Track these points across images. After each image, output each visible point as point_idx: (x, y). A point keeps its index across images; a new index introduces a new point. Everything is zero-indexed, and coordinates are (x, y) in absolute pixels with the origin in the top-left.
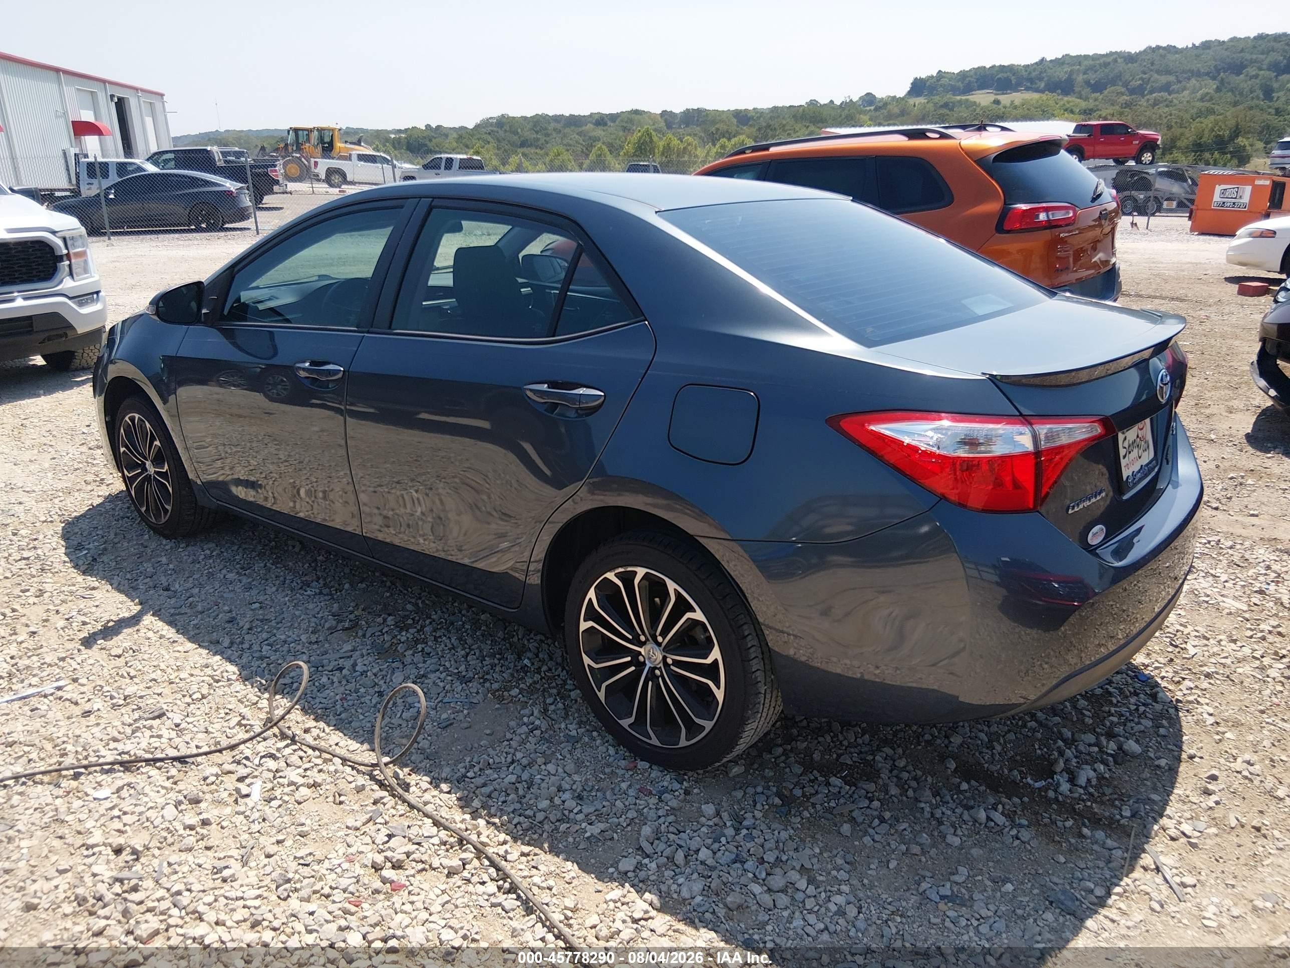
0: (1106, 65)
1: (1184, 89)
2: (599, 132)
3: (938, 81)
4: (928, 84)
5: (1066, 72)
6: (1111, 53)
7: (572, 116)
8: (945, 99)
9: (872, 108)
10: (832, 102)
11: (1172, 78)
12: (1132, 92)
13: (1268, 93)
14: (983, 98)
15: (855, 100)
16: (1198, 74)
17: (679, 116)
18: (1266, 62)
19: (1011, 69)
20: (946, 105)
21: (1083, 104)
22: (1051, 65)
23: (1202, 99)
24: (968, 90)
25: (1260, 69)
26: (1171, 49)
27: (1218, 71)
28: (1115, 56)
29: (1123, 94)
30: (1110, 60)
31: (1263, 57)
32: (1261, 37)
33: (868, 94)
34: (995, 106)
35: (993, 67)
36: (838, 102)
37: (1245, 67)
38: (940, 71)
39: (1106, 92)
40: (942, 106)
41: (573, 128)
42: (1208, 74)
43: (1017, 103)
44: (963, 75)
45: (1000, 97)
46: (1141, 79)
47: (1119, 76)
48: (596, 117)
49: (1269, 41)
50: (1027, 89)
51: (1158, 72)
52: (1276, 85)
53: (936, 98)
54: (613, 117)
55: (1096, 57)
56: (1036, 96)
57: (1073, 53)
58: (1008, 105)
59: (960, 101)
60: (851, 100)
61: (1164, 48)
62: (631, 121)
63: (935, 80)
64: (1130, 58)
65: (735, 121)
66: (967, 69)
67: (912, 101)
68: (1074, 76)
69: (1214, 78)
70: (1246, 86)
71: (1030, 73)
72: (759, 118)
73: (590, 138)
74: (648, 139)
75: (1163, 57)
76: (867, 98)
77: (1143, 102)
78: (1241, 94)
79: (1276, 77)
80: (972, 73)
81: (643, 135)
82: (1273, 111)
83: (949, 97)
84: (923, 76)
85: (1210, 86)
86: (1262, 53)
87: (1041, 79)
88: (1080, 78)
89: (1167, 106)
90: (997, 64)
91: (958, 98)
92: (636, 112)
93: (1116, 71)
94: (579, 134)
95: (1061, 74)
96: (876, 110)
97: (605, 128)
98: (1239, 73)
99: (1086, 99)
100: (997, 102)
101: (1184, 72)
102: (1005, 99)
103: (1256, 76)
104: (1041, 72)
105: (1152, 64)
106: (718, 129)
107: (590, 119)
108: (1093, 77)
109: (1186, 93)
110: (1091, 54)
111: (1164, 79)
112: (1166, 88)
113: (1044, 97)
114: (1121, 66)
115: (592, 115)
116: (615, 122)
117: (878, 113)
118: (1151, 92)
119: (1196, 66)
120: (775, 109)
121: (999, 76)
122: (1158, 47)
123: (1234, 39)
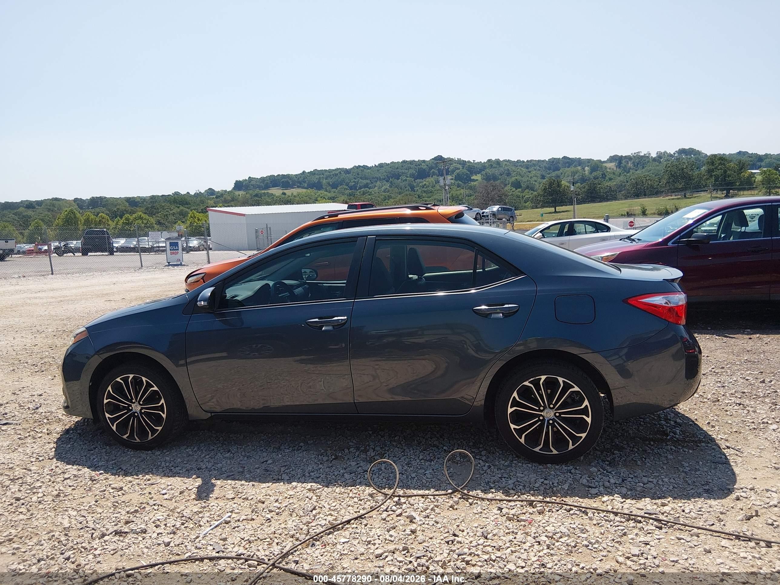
0: (336, 175)
1: (375, 186)
2: (30, 212)
3: (250, 182)
4: (244, 184)
5: (317, 178)
6: (337, 169)
7: (7, 203)
8: (256, 192)
9: (214, 196)
10: (188, 193)
11: (369, 181)
12: (351, 188)
13: (412, 188)
14: (276, 192)
15: (203, 192)
16: (380, 179)
17: (87, 202)
18: (409, 173)
19: (288, 176)
20: (256, 195)
21: (329, 195)
22: (308, 175)
23: (384, 191)
24: (267, 187)
25: (407, 177)
26: (365, 167)
27: (389, 178)
28: (339, 170)
29: (347, 189)
30: (337, 172)
31: (407, 171)
32: (404, 162)
33: (210, 189)
34: (283, 196)
35: (279, 175)
36: (192, 193)
37: (400, 176)
38: (250, 177)
39: (339, 188)
40: (254, 196)
41: (9, 210)
42: (384, 179)
43: (295, 194)
44: (263, 179)
45: (285, 191)
46: (354, 182)
47: (343, 180)
48: (26, 203)
49: (408, 164)
50: (298, 187)
51: (361, 178)
52: (415, 184)
53: (251, 192)
54: (39, 203)
55: (330, 171)
56: (304, 190)
57: (319, 169)
58: (290, 195)
59: (264, 193)
60: (200, 192)
61: (362, 167)
62: (54, 205)
63: (247, 182)
64: (347, 171)
65: (127, 204)
66: (265, 176)
67: (237, 193)
68: (321, 181)
69: (387, 181)
70: (402, 184)
71: (298, 179)
72: (143, 203)
73: (24, 216)
74: (72, 216)
75: (362, 171)
76: (210, 191)
77: (358, 193)
78: (401, 189)
79: (414, 180)
80: (268, 178)
81: (69, 213)
82: (417, 197)
83: (257, 191)
84: (241, 180)
85: (387, 186)
86: (406, 169)
87: (305, 182)
88: (324, 181)
89: (369, 195)
90: (281, 174)
91: (263, 191)
92: (56, 199)
93: (341, 178)
94: (15, 214)
95: (315, 179)
96: (217, 198)
97: (34, 210)
98: (398, 179)
99: (330, 192)
100: (284, 194)
101: (373, 178)
102: (289, 192)
103: (406, 180)
104: (304, 179)
105: (358, 174)
106: (118, 209)
107: (22, 205)
108: (330, 181)
109: (376, 188)
110: (328, 169)
111: (365, 182)
112: (366, 186)
113: (309, 191)
114: (343, 175)
115: (22, 202)
116: (41, 206)
117: (218, 199)
118: (360, 188)
119: (378, 175)
120: (153, 197)
121: (283, 180)
122: (359, 166)
123: (392, 163)
